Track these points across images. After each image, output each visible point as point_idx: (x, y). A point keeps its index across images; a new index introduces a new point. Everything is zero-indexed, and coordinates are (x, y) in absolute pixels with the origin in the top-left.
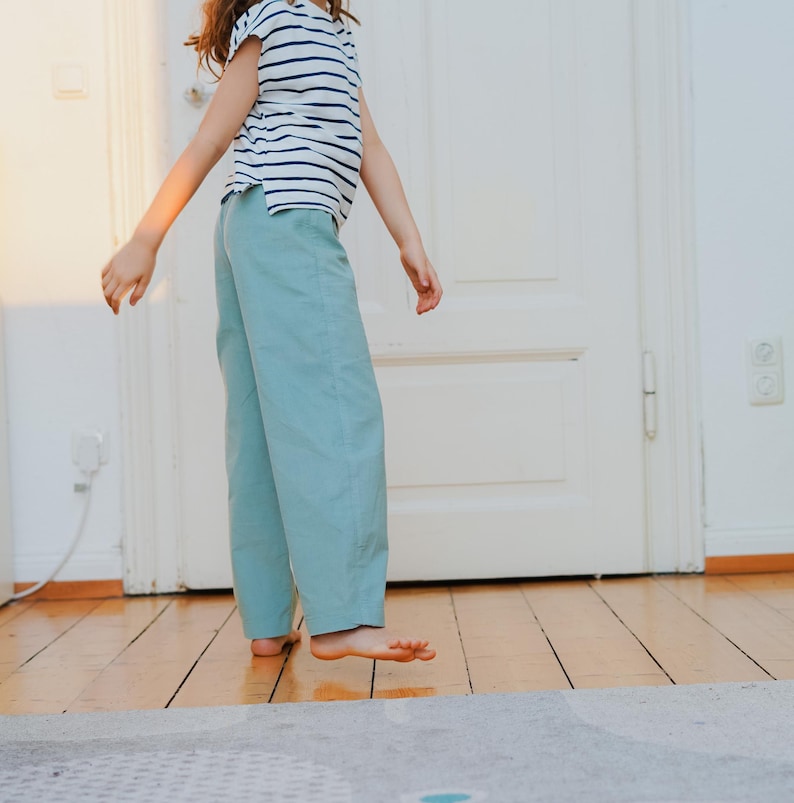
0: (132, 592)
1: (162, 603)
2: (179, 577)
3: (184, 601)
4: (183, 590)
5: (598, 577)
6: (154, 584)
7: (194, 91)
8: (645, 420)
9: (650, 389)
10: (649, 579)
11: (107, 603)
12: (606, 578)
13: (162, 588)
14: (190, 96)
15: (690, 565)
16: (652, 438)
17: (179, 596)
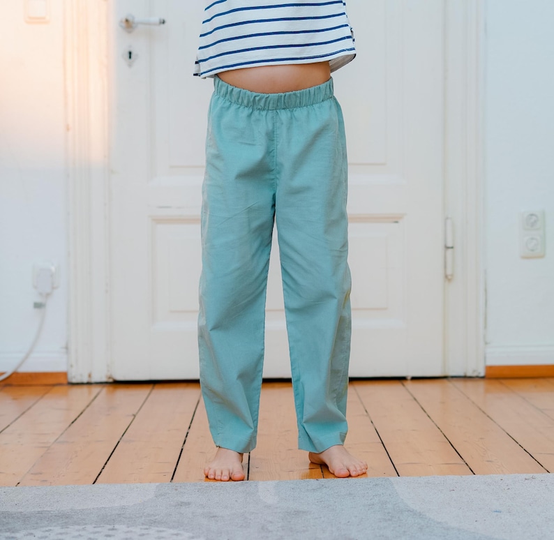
0: (74, 381)
1: (96, 390)
2: (108, 371)
3: (111, 388)
4: (111, 380)
5: (409, 378)
6: (90, 376)
7: (127, 21)
8: (445, 267)
9: (449, 245)
10: (445, 380)
11: (56, 388)
12: (414, 379)
13: (95, 379)
14: (124, 24)
15: (474, 371)
16: (449, 280)
17: (108, 385)
